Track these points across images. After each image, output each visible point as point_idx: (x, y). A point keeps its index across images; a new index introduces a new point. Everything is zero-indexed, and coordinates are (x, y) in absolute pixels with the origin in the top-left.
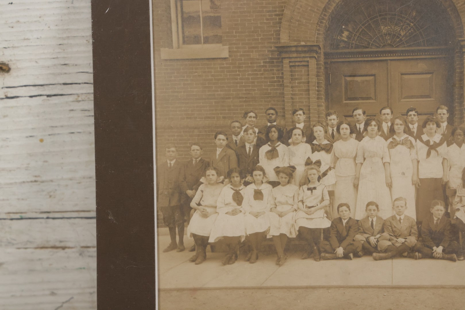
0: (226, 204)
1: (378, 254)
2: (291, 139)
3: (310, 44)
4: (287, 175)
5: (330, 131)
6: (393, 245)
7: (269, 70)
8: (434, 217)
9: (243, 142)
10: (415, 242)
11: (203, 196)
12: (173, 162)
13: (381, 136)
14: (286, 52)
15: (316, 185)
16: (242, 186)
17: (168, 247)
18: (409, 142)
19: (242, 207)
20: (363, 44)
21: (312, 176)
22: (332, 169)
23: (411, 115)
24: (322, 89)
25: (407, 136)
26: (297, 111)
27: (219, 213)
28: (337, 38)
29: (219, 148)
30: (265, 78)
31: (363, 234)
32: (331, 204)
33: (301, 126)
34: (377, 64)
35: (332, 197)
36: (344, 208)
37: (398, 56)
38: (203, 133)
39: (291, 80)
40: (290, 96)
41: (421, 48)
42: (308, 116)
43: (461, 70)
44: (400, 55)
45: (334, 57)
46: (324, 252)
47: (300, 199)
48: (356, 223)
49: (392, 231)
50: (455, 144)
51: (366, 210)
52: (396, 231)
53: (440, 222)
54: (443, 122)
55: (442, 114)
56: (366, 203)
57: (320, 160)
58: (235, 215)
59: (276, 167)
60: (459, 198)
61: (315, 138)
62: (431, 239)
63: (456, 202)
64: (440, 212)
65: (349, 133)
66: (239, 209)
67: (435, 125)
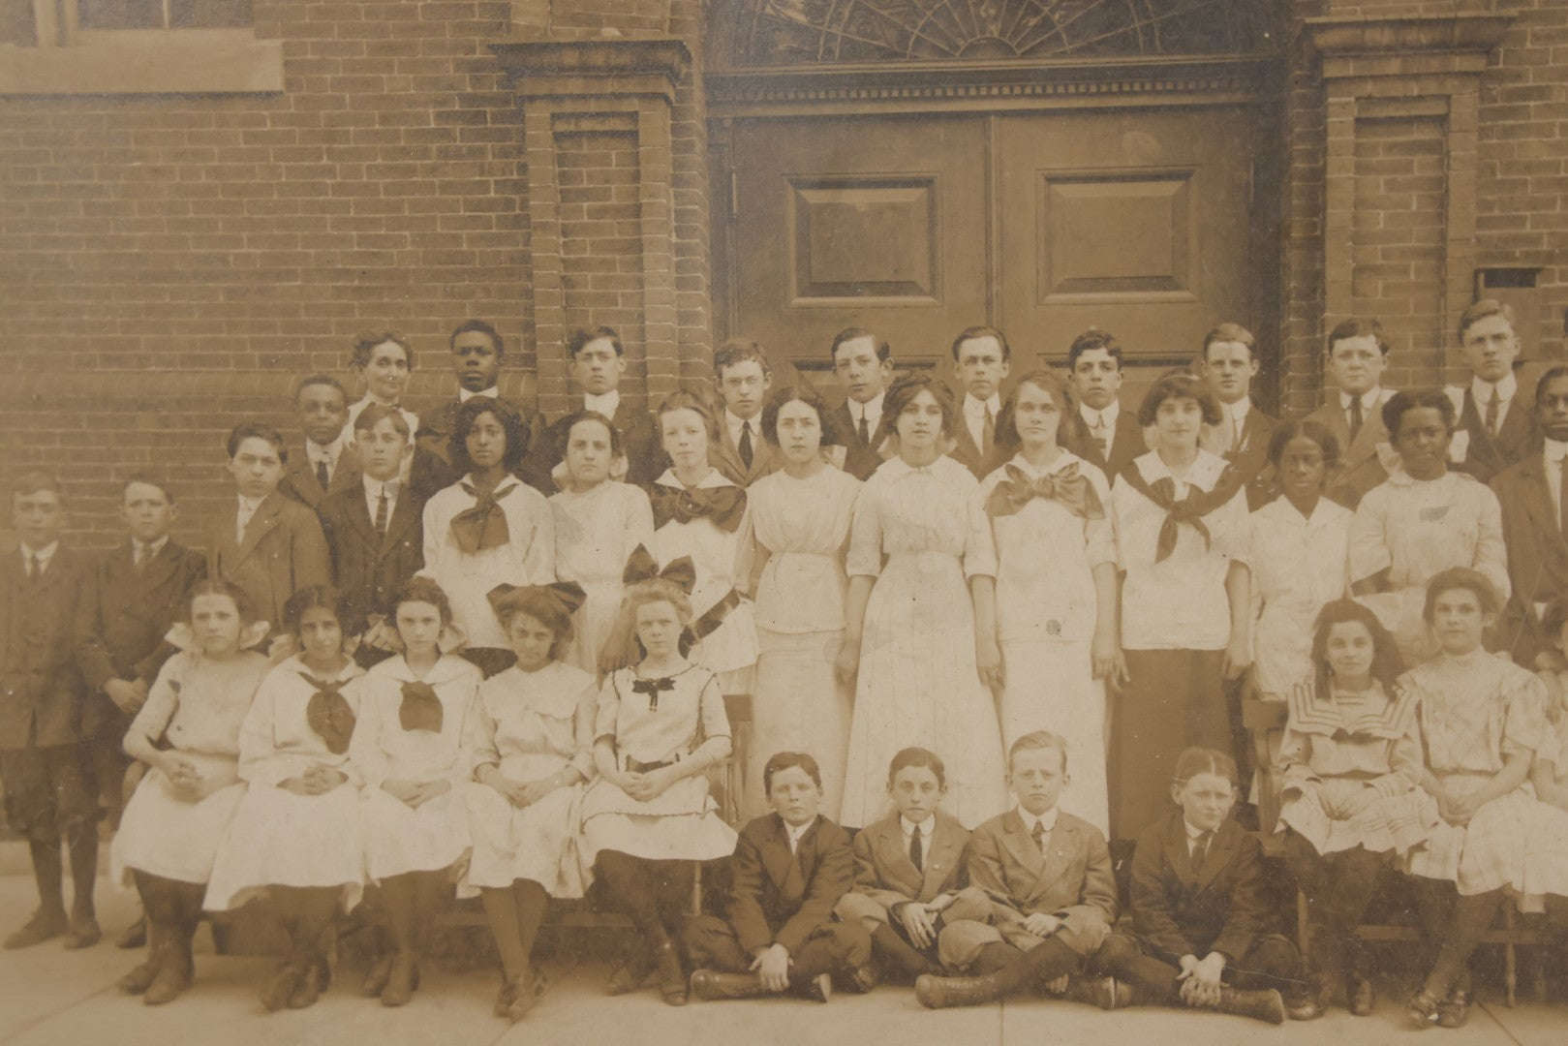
0: (279, 740)
1: (939, 981)
2: (563, 464)
3: (642, 38)
4: (547, 623)
5: (735, 433)
6: (1007, 941)
7: (464, 151)
8: (1189, 826)
9: (355, 473)
10: (1100, 932)
11: (177, 705)
12: (45, 555)
13: (957, 455)
14: (539, 72)
15: (673, 666)
16: (351, 669)
17: (29, 927)
18: (1082, 485)
19: (348, 759)
20: (879, 38)
21: (657, 628)
22: (742, 599)
23: (1089, 366)
24: (698, 241)
25: (1072, 458)
26: (590, 338)
27: (247, 784)
28: (764, 9)
29: (247, 495)
30: (446, 187)
31: (878, 891)
32: (739, 754)
33: (607, 404)
34: (940, 132)
35: (741, 725)
36: (795, 774)
37: (1034, 96)
38: (178, 430)
39: (559, 196)
40: (555, 272)
41: (1134, 59)
42: (640, 360)
43: (1314, 165)
44: (1044, 88)
45: (750, 97)
46: (703, 966)
47: (601, 732)
48: (845, 844)
49: (1001, 882)
50: (1283, 500)
51: (888, 785)
52: (1019, 882)
53: (1215, 847)
54: (1230, 399)
55: (1228, 363)
56: (891, 756)
57: (689, 557)
58: (318, 794)
59: (497, 584)
60: (1299, 744)
61: (667, 462)
62: (1175, 918)
63: (1285, 759)
64: (1213, 802)
65: (819, 439)
66: (335, 767)
67: (1197, 414)
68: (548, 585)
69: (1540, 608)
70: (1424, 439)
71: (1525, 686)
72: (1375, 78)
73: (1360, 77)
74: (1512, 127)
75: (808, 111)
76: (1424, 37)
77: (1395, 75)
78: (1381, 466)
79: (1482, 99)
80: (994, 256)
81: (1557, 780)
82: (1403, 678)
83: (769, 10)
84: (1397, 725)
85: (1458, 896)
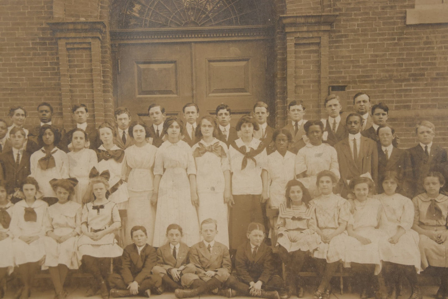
1: (182, 291)
2: (71, 144)
3: (91, 21)
4: (67, 190)
5: (121, 134)
6: (201, 279)
7: (41, 53)
8: (252, 245)
9: (9, 147)
10: (227, 275)
13: (184, 140)
14: (62, 31)
15: (104, 202)
16: (10, 204)
18: (220, 148)
19: (9, 230)
20: (160, 21)
21: (99, 191)
22: (123, 182)
23: (222, 114)
24: (109, 79)
25: (218, 140)
26: (78, 107)
28: (126, 12)
30: (36, 64)
31: (164, 265)
33: (83, 126)
34: (178, 47)
35: (124, 218)
36: (140, 232)
37: (204, 37)
39: (68, 67)
40: (68, 88)
41: (233, 27)
42: (93, 114)
43: (284, 57)
44: (207, 35)
45: (123, 38)
46: (114, 288)
47: (83, 221)
48: (154, 252)
49: (199, 262)
50: (277, 152)
51: (166, 235)
52: (204, 262)
53: (259, 250)
54: (261, 123)
55: (260, 113)
56: (167, 226)
57: (108, 170)
59: (52, 179)
60: (282, 221)
61: (102, 143)
62: (248, 271)
63: (278, 225)
64: (258, 238)
65: (145, 136)
66: (5, 232)
67: (252, 127)
68: (67, 179)
70: (315, 134)
71: (345, 203)
72: (299, 32)
73: (295, 32)
74: (338, 46)
75: (140, 42)
76: (313, 20)
77: (305, 31)
78: (304, 142)
79: (329, 38)
80: (194, 83)
81: (354, 230)
82: (311, 202)
83: (128, 13)
84: (309, 215)
85: (327, 263)
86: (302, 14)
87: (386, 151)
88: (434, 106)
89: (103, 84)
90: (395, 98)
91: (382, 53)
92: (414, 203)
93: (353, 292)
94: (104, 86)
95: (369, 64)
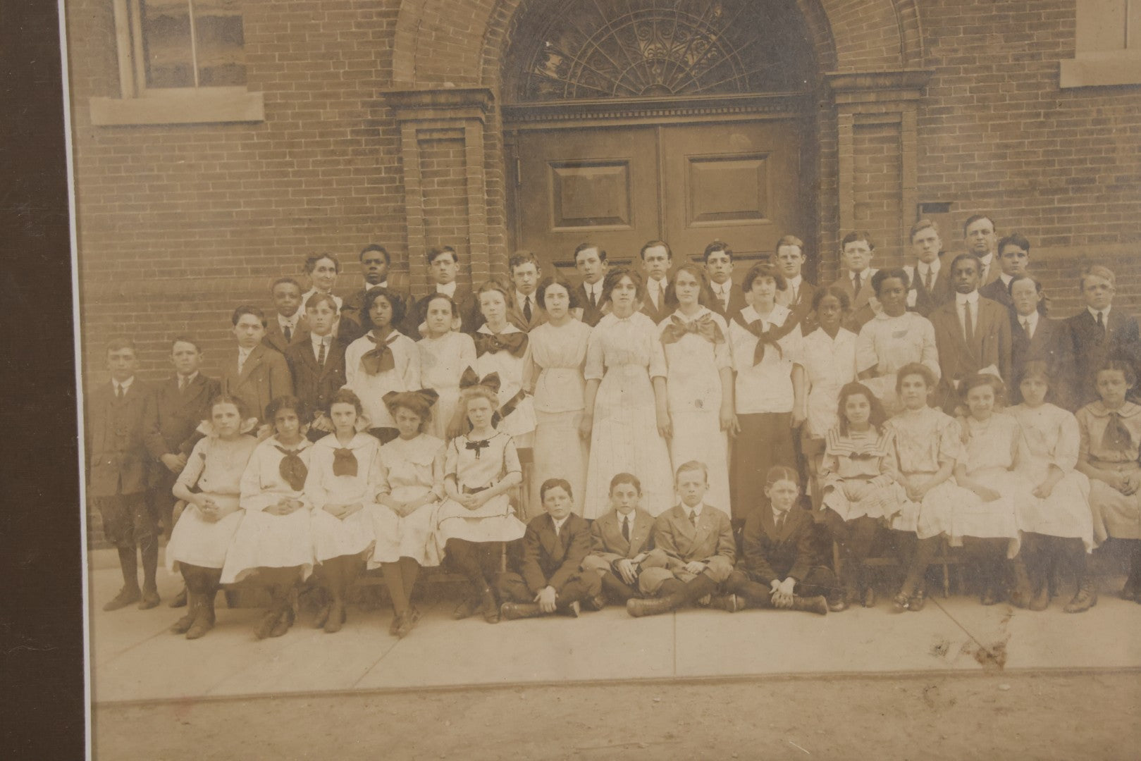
0: (263, 485)
1: (640, 602)
2: (425, 323)
3: (466, 88)
4: (417, 412)
5: (521, 303)
6: (677, 578)
7: (367, 151)
8: (774, 508)
9: (306, 332)
10: (728, 570)
11: (205, 466)
12: (126, 385)
13: (645, 311)
14: (408, 107)
15: (489, 434)
16: (305, 442)
17: (118, 598)
18: (712, 325)
19: (304, 494)
20: (598, 86)
21: (479, 413)
22: (526, 395)
23: (715, 260)
24: (499, 197)
25: (708, 311)
26: (438, 253)
27: (246, 510)
28: (534, 71)
29: (244, 347)
30: (357, 171)
31: (604, 553)
32: (526, 481)
33: (449, 289)
34: (631, 135)
35: (527, 465)
36: (558, 491)
37: (682, 115)
38: (204, 311)
39: (421, 175)
40: (419, 217)
41: (735, 95)
42: (467, 264)
43: (832, 150)
44: (687, 112)
45: (527, 119)
46: (508, 600)
47: (448, 472)
48: (586, 528)
49: (673, 545)
50: (820, 330)
51: (609, 495)
52: (682, 545)
53: (788, 519)
54: (791, 276)
55: (789, 257)
56: (611, 479)
57: (496, 373)
58: (287, 514)
59: (388, 392)
60: (832, 461)
61: (483, 320)
62: (767, 561)
63: (825, 470)
64: (787, 495)
65: (568, 305)
66: (297, 498)
67: (773, 285)
68: (417, 391)
69: (956, 383)
70: (893, 295)
71: (950, 424)
72: (862, 103)
73: (855, 103)
74: (934, 128)
75: (559, 125)
77: (872, 102)
78: (871, 310)
79: (918, 114)
80: (662, 202)
81: (967, 475)
82: (886, 423)
83: (537, 71)
84: (884, 448)
85: (918, 539)
86: (866, 70)
87: (1026, 323)
88: (1114, 239)
89: (487, 208)
90: (1040, 224)
91: (1016, 141)
92: (1080, 422)
93: (967, 593)
94: (489, 211)
95: (993, 161)
